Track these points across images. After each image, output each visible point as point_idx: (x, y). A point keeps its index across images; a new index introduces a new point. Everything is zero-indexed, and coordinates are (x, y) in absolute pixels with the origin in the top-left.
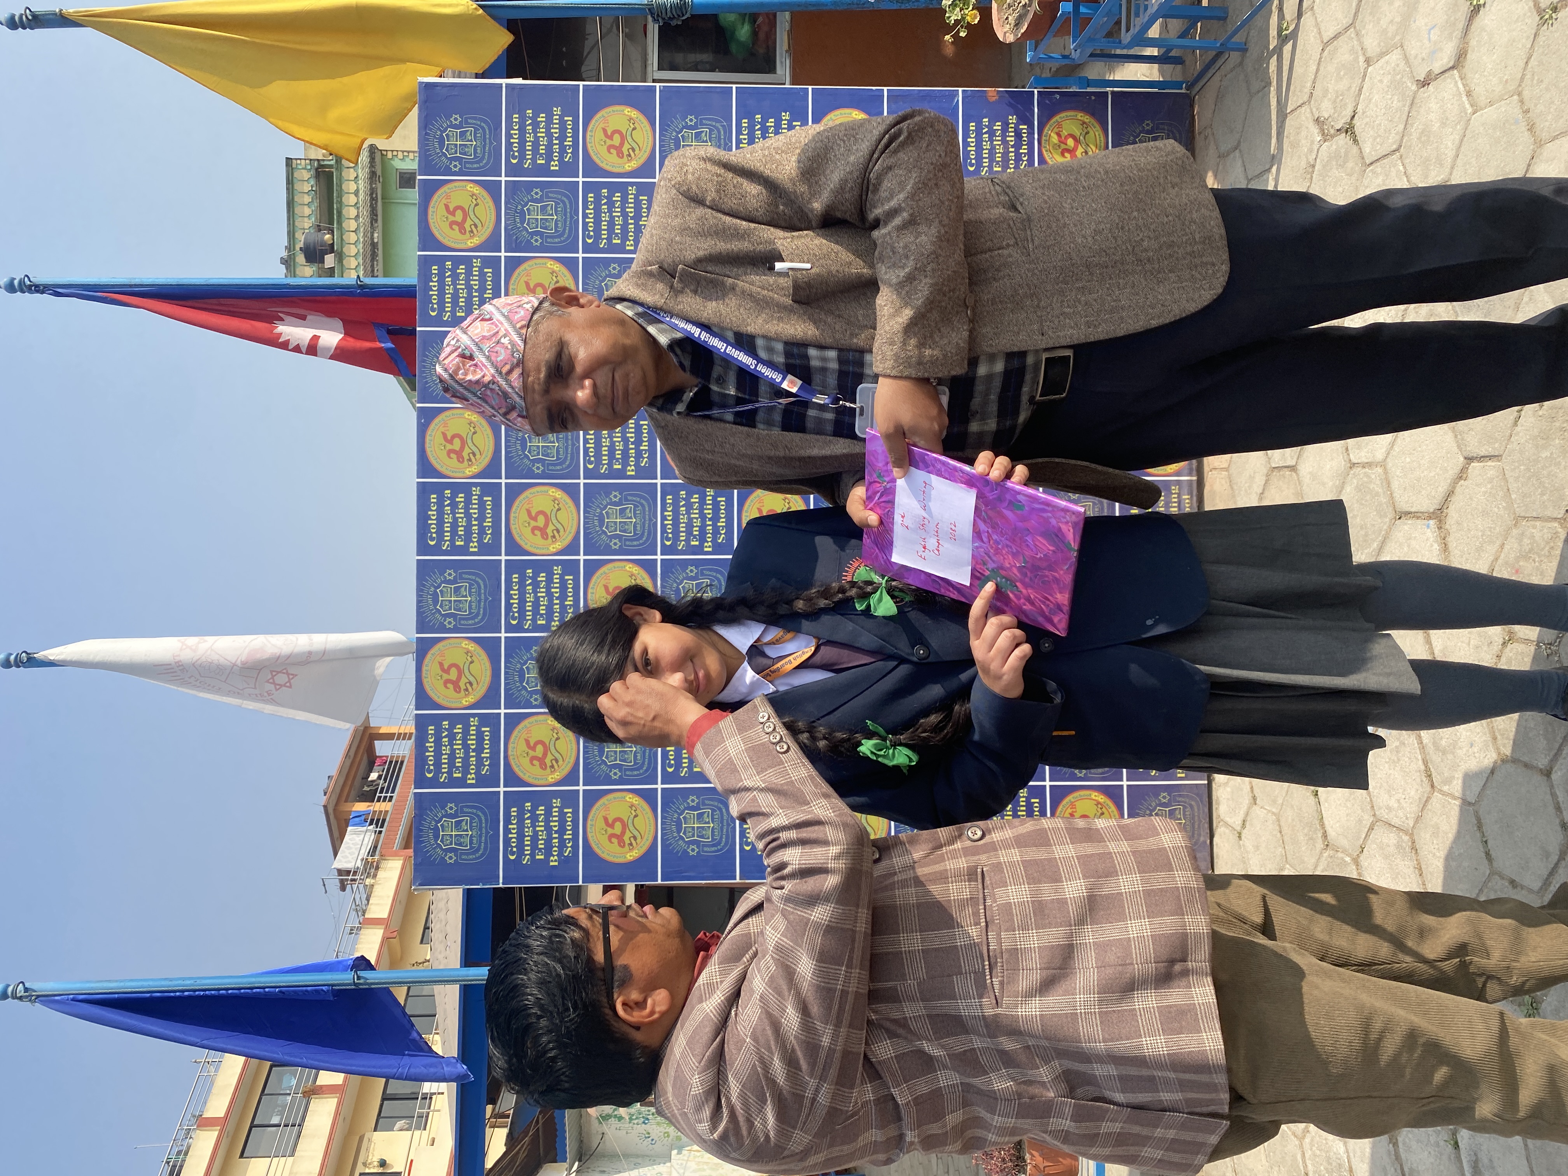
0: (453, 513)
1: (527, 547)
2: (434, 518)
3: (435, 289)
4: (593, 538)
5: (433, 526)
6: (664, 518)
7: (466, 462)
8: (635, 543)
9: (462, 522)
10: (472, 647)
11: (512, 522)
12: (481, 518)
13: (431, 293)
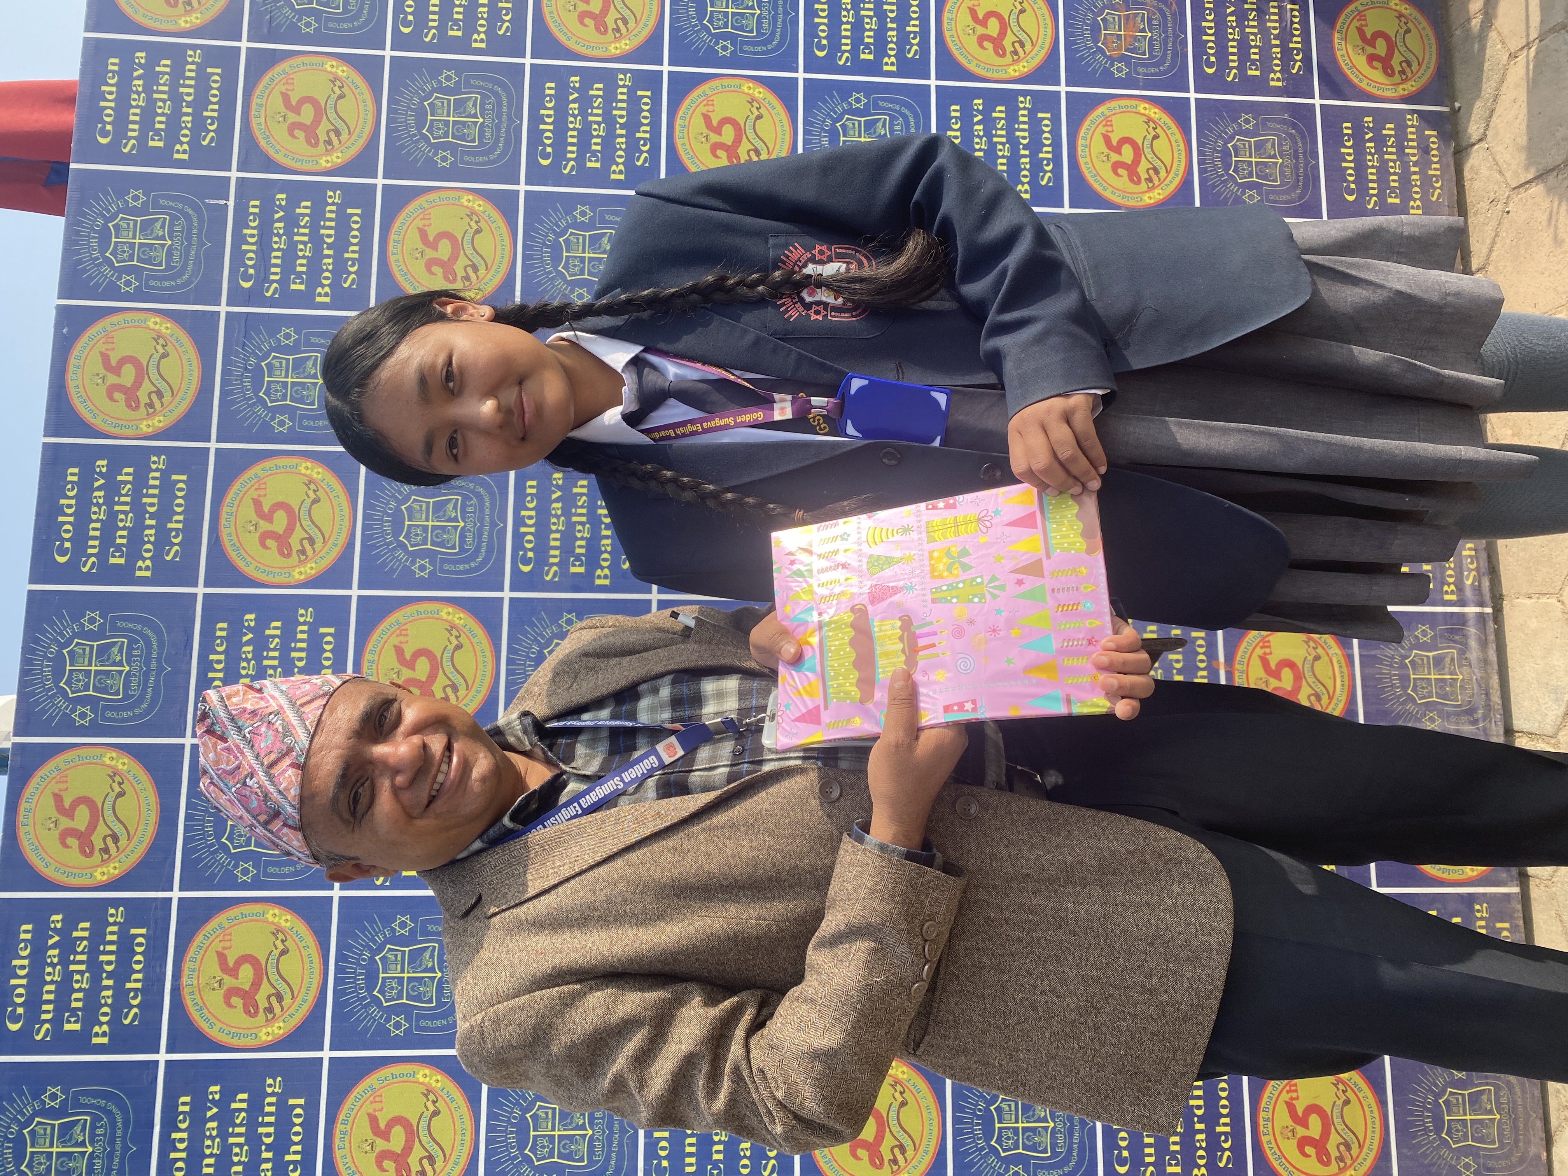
0: (109, 502)
1: (250, 571)
2: (69, 511)
3: (109, 97)
4: (378, 556)
5: (68, 527)
6: (519, 522)
7: (142, 409)
8: (461, 567)
9: (126, 521)
10: (124, 763)
11: (223, 522)
12: (164, 513)
13: (102, 104)
